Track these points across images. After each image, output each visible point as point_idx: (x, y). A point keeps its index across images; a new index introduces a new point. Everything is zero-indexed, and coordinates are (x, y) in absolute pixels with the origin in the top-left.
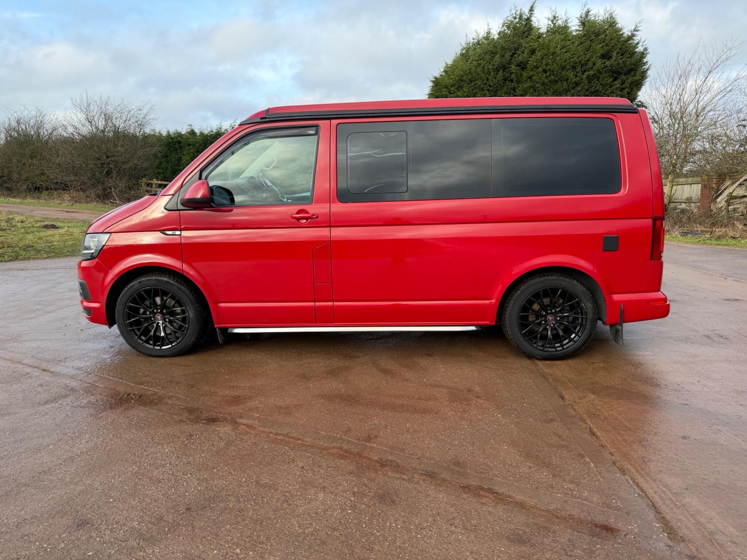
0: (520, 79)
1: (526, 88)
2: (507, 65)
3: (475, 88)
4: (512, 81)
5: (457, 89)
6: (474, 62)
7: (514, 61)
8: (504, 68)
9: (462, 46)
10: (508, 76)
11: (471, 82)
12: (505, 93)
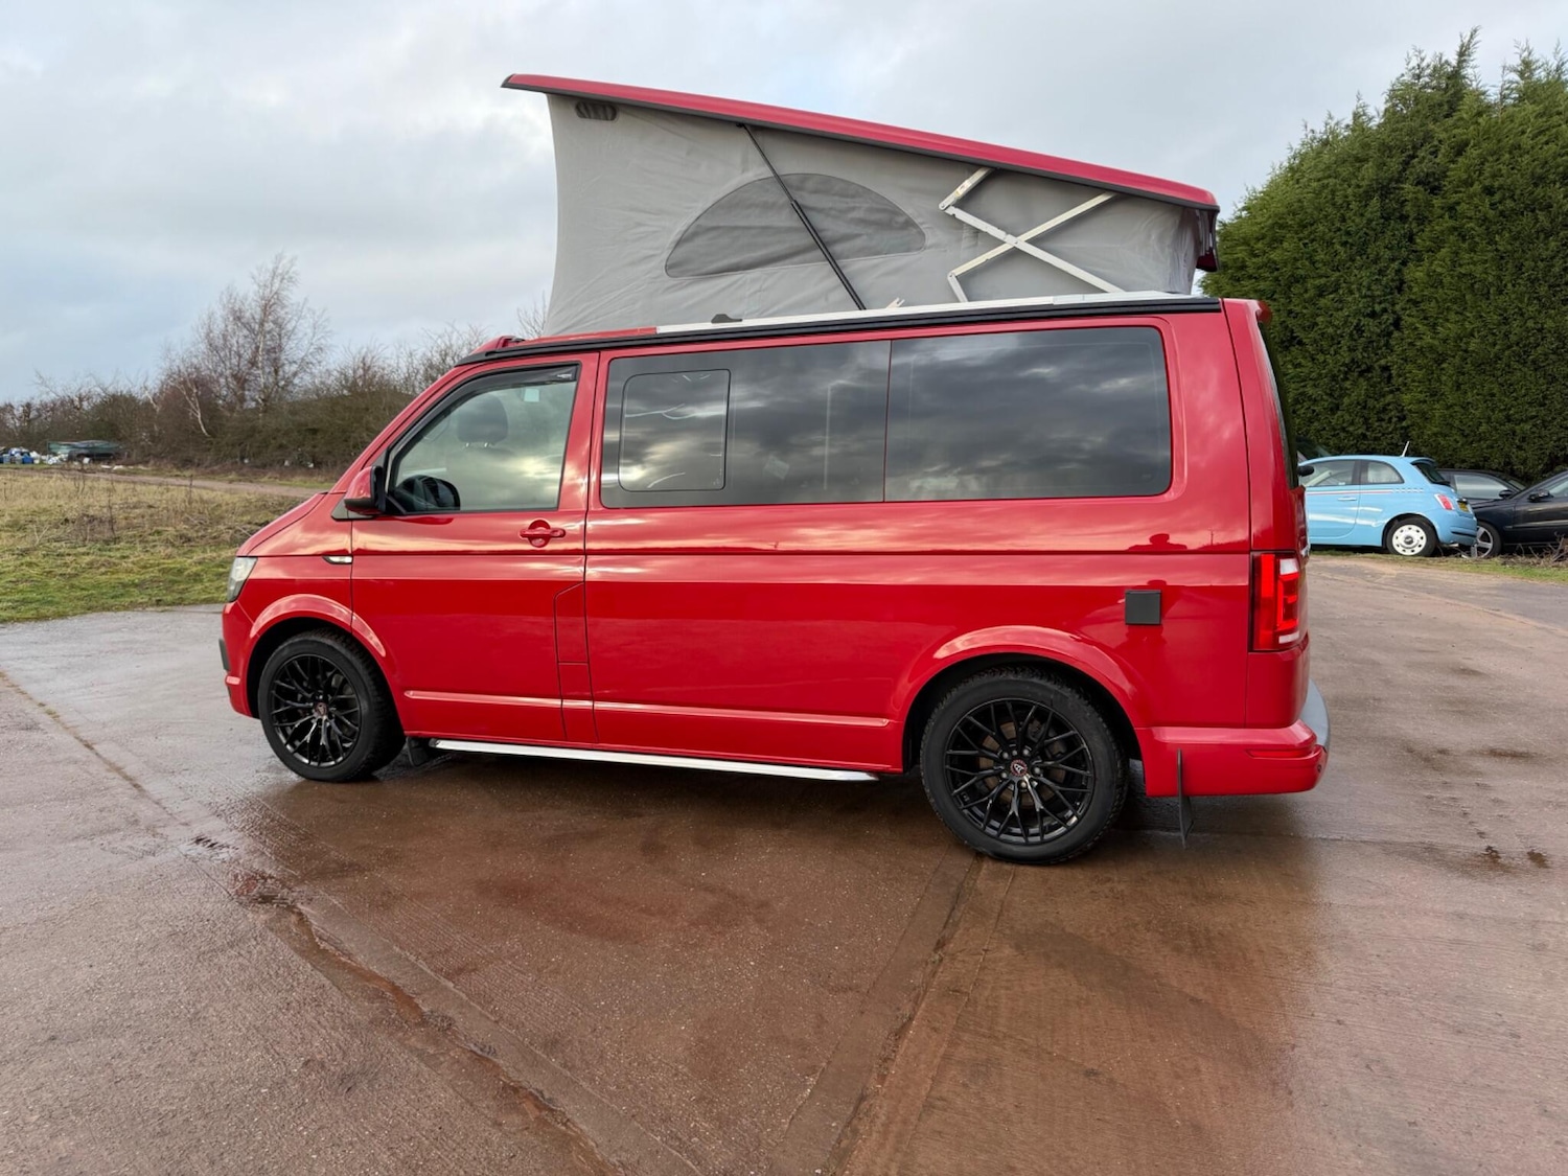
0: (1427, 214)
1: (1442, 232)
2: (1393, 185)
3: (1313, 241)
5: (1269, 245)
6: (1314, 184)
7: (1411, 173)
8: (1385, 190)
9: (1292, 149)
10: (1394, 210)
11: (1305, 227)
12: (1386, 247)
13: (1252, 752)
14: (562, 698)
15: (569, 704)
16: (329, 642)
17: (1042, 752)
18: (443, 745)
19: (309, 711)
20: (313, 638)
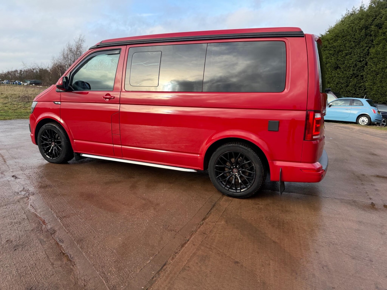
0: (377, 35)
1: (381, 40)
2: (369, 26)
3: (345, 41)
4: (371, 35)
5: (334, 41)
6: (347, 25)
7: (374, 23)
8: (367, 28)
9: (343, 16)
10: (369, 33)
11: (344, 37)
12: (365, 43)
13: (302, 170)
14: (113, 144)
15: (115, 146)
16: (54, 125)
17: (242, 167)
18: (84, 155)
19: (50, 144)
20: (51, 124)
